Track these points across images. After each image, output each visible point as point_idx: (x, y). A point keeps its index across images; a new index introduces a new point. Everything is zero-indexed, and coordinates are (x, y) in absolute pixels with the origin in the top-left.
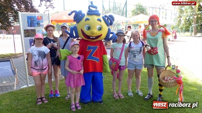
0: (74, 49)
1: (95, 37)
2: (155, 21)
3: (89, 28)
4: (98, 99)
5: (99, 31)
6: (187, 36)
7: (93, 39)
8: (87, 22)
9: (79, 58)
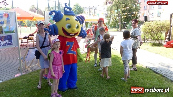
0: (56, 46)
1: (73, 34)
2: (102, 21)
3: (70, 27)
4: (73, 86)
5: (77, 29)
6: (115, 31)
7: (72, 36)
8: (68, 21)
9: (60, 53)
